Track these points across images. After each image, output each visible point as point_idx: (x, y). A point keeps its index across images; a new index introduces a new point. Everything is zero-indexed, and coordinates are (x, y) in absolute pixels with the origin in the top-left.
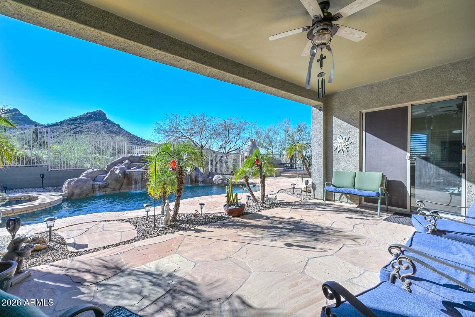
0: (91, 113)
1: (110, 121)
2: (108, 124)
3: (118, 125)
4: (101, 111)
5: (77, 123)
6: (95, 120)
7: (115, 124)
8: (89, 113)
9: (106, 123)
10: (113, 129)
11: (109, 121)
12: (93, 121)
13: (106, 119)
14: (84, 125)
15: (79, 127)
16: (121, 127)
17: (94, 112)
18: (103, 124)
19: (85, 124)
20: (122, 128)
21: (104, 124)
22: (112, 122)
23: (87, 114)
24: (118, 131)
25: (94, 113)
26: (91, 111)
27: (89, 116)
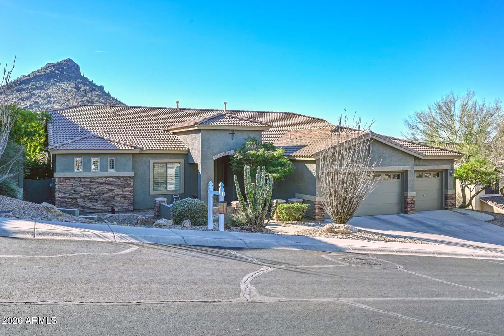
0: (54, 66)
1: (86, 79)
2: (83, 88)
3: (101, 88)
4: (70, 60)
5: (32, 88)
6: (61, 80)
7: (95, 86)
8: (49, 65)
9: (80, 86)
10: (93, 97)
11: (85, 81)
12: (57, 82)
13: (79, 76)
14: (42, 91)
15: (34, 95)
16: (106, 90)
17: (58, 64)
18: (74, 88)
19: (44, 89)
20: (108, 95)
21: (77, 87)
22: (90, 82)
23: (46, 68)
24: (102, 100)
25: (59, 66)
26: (55, 62)
27: (51, 71)
